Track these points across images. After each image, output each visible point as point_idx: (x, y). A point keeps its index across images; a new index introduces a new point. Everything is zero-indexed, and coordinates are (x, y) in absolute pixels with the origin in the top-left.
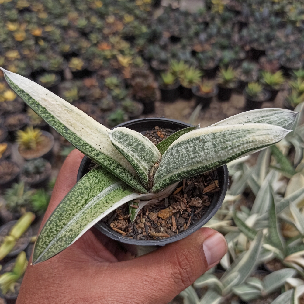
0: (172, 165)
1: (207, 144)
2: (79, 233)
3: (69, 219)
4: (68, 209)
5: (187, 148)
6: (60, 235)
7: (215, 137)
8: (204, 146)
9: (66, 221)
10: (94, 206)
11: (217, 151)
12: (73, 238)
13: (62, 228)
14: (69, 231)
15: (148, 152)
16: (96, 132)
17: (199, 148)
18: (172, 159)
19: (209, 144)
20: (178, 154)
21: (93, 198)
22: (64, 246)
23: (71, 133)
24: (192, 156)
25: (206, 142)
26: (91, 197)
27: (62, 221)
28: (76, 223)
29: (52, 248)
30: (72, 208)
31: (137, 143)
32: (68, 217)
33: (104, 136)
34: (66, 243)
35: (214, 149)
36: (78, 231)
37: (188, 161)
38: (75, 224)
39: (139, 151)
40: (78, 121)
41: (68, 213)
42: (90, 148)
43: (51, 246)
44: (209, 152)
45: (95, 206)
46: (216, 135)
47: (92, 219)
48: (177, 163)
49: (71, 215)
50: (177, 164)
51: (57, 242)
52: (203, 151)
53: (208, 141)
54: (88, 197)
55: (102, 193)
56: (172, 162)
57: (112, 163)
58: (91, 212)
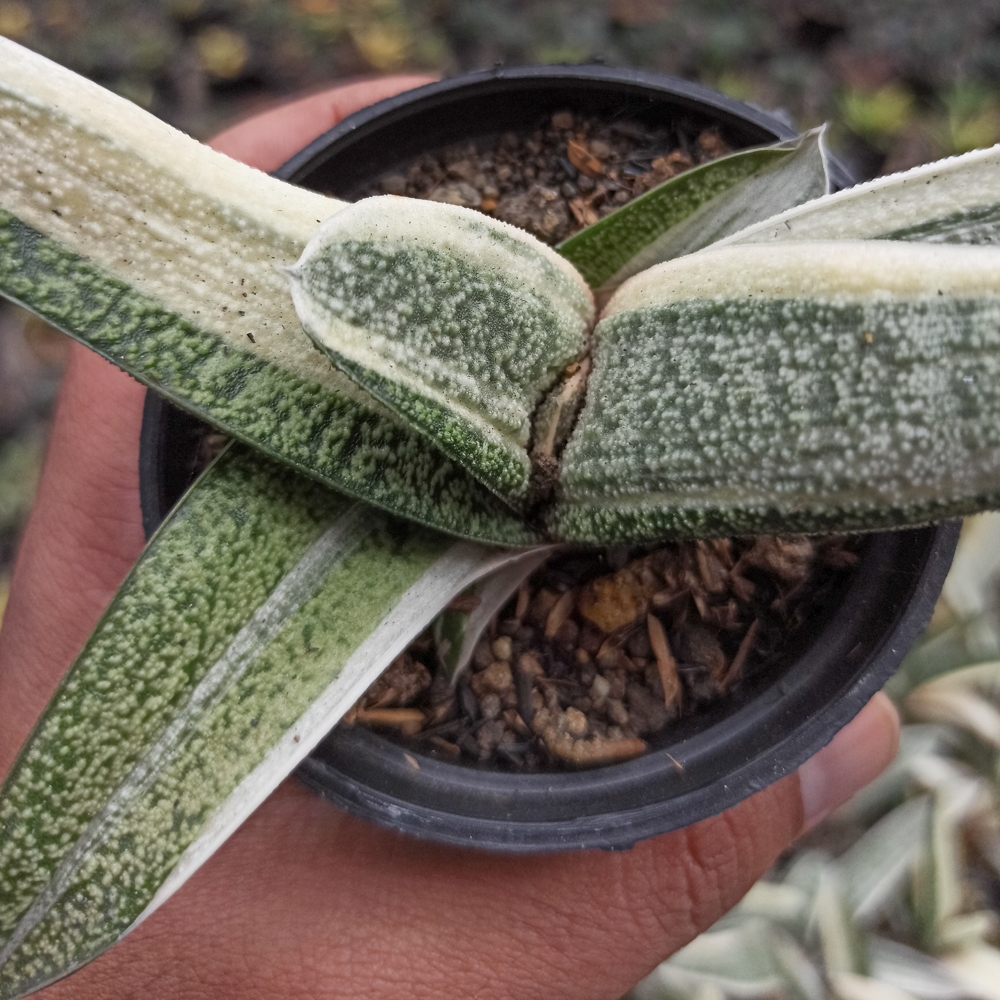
0: (676, 455)
1: (913, 380)
2: (170, 863)
3: (109, 785)
4: (95, 741)
5: (771, 364)
6: (68, 877)
7: (975, 341)
8: (895, 393)
9: (95, 802)
10: (239, 683)
11: (982, 444)
12: (140, 895)
13: (75, 837)
14: (115, 845)
15: (528, 330)
16: (214, 232)
17: (855, 394)
18: (677, 414)
19: (926, 383)
20: (716, 393)
21: (230, 637)
22: (96, 936)
23: (62, 256)
24: (812, 439)
25: (906, 365)
26: (218, 640)
27: (71, 811)
28: (150, 796)
29: (39, 939)
30: (117, 727)
31: (461, 296)
32: (99, 779)
33: (262, 249)
34: (108, 919)
35: (959, 421)
36: (168, 855)
37: (779, 460)
38: (146, 802)
39: (477, 339)
40: (94, 174)
41: (97, 762)
42: (187, 341)
43: (31, 932)
44: (924, 444)
45: (247, 683)
46: (975, 318)
47: (236, 769)
48: (710, 451)
49: (118, 763)
50: (708, 461)
51: (60, 905)
52: (884, 426)
53: (921, 359)
54: (201, 647)
55: (278, 596)
56: (674, 432)
57: (320, 419)
58: (228, 722)
